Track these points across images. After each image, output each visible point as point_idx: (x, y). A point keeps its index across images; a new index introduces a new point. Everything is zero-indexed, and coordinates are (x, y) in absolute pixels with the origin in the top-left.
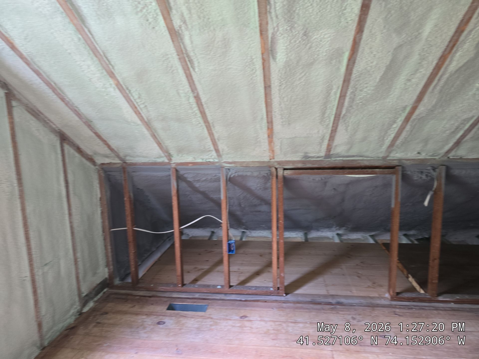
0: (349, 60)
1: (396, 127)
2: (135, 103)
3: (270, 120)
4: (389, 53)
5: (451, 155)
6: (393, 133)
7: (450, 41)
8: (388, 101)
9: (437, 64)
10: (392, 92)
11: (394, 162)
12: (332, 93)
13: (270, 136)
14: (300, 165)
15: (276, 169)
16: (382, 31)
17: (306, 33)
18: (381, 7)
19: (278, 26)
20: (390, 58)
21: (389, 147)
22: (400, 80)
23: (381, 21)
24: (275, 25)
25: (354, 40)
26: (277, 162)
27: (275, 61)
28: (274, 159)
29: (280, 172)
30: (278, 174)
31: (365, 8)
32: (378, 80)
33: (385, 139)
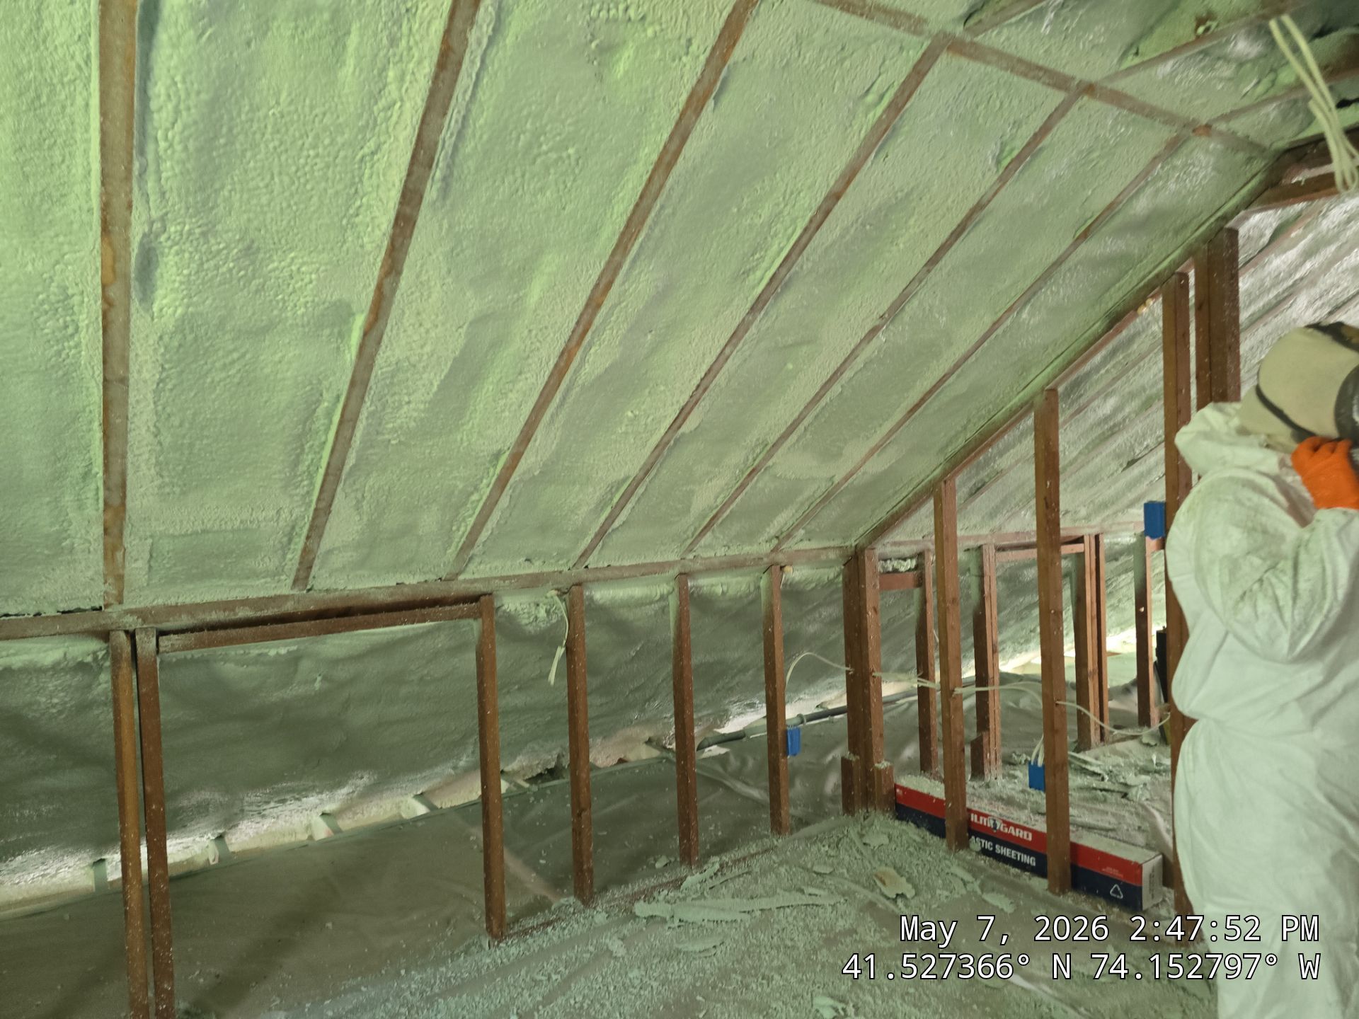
0: (366, 334)
1: (478, 502)
3: (116, 478)
4: (460, 330)
5: (592, 561)
6: (470, 516)
7: (578, 323)
8: (459, 439)
9: (556, 365)
10: (467, 418)
11: (476, 585)
12: (320, 411)
13: (115, 531)
14: (214, 616)
15: (131, 635)
16: (444, 279)
17: (249, 251)
18: (441, 229)
19: (163, 219)
20: (462, 341)
21: (462, 548)
22: (484, 391)
23: (441, 258)
24: (155, 214)
25: (379, 288)
26: (132, 612)
27: (149, 309)
28: (121, 602)
29: (147, 644)
30: (139, 650)
31: (404, 223)
32: (435, 389)
33: (454, 528)
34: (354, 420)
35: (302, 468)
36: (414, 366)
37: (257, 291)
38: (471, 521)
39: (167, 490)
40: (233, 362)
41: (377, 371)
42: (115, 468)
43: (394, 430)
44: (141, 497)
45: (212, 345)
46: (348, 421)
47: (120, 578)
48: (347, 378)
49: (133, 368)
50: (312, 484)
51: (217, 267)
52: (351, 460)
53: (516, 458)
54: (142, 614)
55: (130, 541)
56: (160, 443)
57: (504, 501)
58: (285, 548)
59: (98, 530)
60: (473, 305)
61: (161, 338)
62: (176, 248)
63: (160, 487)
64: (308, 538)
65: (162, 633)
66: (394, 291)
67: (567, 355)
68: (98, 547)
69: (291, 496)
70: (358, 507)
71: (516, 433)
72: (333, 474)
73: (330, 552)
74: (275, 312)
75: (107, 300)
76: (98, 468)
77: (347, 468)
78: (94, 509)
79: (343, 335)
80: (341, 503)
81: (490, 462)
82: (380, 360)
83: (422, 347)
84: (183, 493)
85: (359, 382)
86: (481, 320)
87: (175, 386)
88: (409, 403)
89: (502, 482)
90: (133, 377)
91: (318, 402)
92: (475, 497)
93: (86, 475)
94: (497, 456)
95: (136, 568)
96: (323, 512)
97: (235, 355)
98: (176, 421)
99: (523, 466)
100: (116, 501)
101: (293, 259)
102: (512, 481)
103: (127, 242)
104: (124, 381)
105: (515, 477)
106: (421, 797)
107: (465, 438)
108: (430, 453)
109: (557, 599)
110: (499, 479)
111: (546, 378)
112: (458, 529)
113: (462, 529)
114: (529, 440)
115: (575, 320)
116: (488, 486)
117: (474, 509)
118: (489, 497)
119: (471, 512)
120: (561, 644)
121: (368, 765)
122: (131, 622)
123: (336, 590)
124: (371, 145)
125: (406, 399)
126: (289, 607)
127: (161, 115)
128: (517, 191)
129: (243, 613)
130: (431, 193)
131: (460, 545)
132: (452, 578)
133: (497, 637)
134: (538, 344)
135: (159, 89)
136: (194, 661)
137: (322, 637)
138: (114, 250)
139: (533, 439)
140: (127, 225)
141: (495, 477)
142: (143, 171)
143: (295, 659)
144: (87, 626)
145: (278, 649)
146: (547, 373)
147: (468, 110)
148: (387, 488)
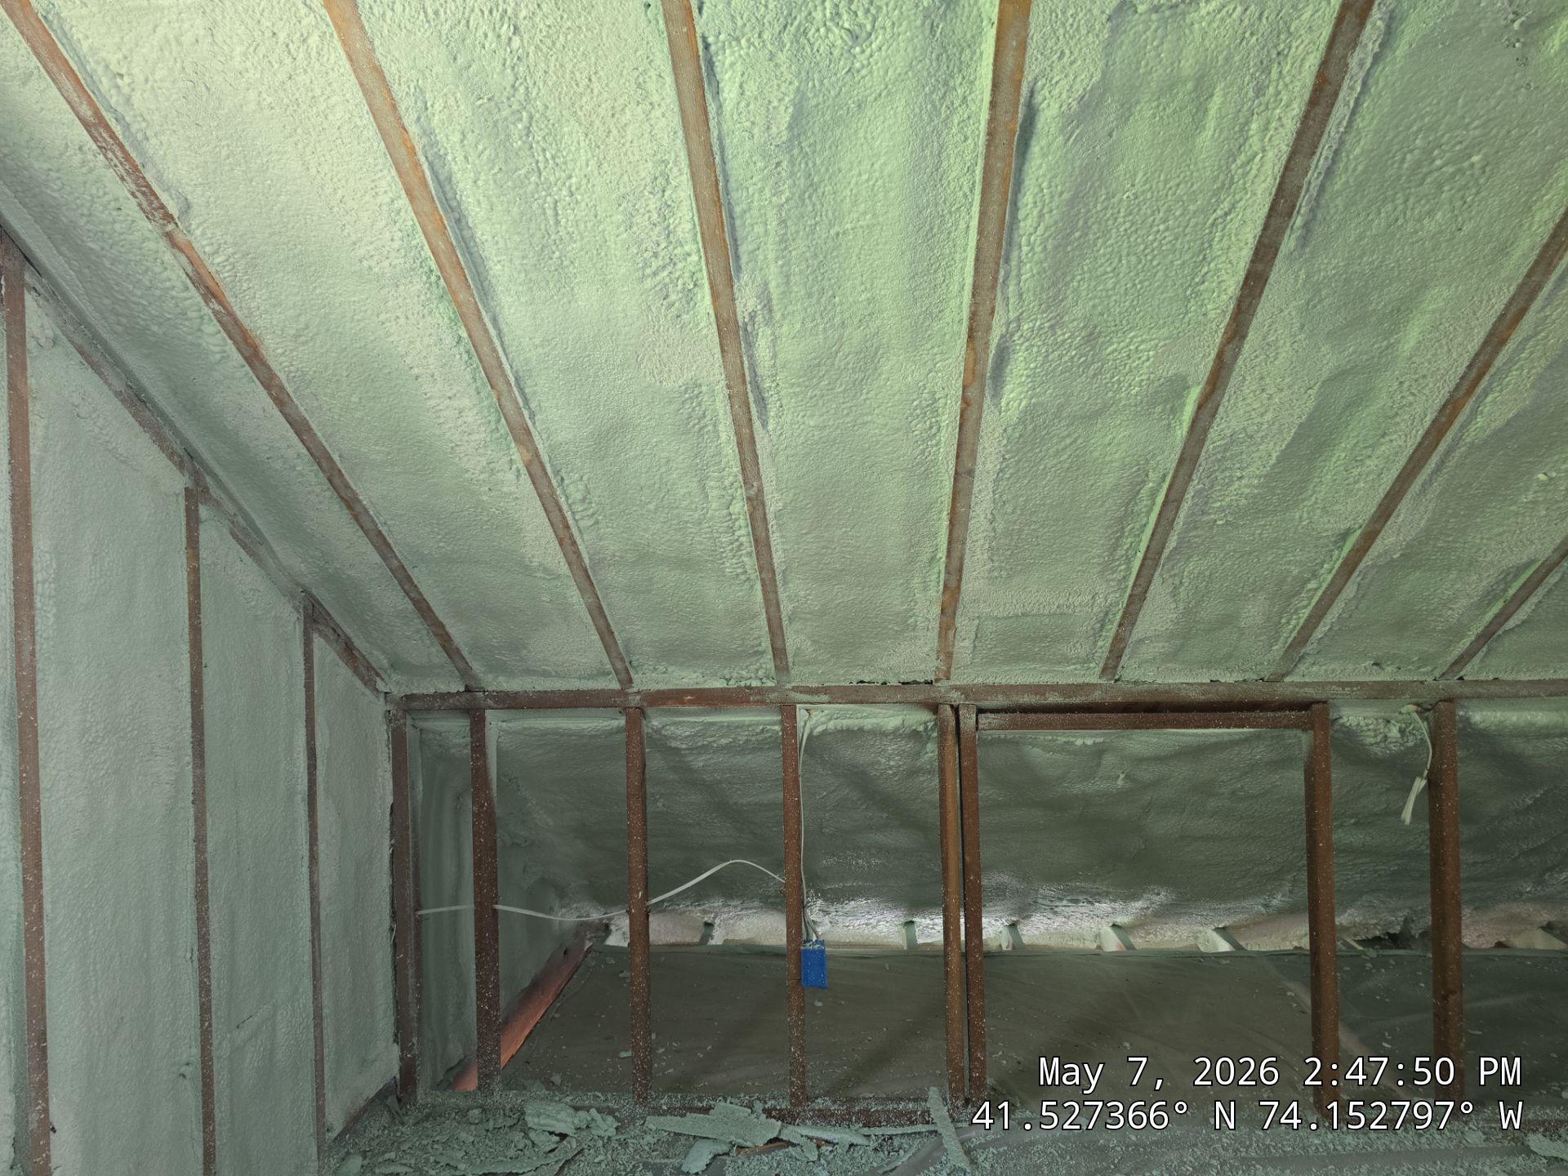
0: (1200, 407)
1: (1316, 590)
2: (568, 515)
3: (955, 563)
4: (1310, 391)
5: (1470, 671)
6: (1305, 607)
7: (1470, 367)
8: (1297, 515)
9: (1434, 422)
10: (1310, 492)
11: (1306, 689)
12: (1144, 492)
13: (949, 611)
14: (1027, 699)
15: (956, 710)
16: (1295, 336)
17: (1091, 338)
18: (1296, 281)
19: (1018, 319)
20: (1311, 404)
21: (1291, 645)
22: (1334, 459)
23: (1294, 313)
24: (1012, 315)
25: (1220, 356)
26: (957, 688)
27: (997, 405)
28: (948, 679)
29: (968, 720)
30: (962, 725)
31: (1255, 282)
32: (1273, 461)
33: (1283, 621)
34: (1179, 501)
35: (1121, 552)
36: (1251, 437)
37: (1095, 375)
38: (1305, 613)
39: (996, 574)
40: (1066, 447)
41: (1209, 446)
42: (956, 554)
43: (1222, 509)
44: (974, 582)
45: (1048, 433)
46: (1172, 502)
47: (949, 655)
48: (1175, 457)
49: (980, 460)
50: (1129, 568)
51: (1060, 357)
52: (1172, 543)
53: (1370, 537)
54: (964, 690)
55: (961, 622)
56: (994, 530)
57: (1350, 591)
58: (1097, 634)
59: (936, 610)
60: (1329, 360)
61: (1005, 430)
62: (1027, 344)
63: (990, 571)
64: (1120, 625)
65: (980, 711)
66: (1235, 357)
67: (1450, 409)
68: (935, 625)
69: (1108, 581)
70: (1174, 594)
71: (1372, 508)
72: (1152, 559)
73: (1141, 641)
74: (1110, 394)
75: (966, 401)
76: (942, 554)
77: (1166, 552)
78: (935, 591)
79: (1175, 411)
80: (1158, 590)
81: (1336, 542)
82: (1213, 434)
83: (1262, 415)
84: (1009, 577)
85: (1188, 460)
86: (1339, 376)
87: (1012, 474)
88: (1240, 478)
89: (1349, 567)
90: (979, 468)
91: (1144, 482)
92: (1312, 585)
93: (932, 560)
94: (1345, 535)
95: (963, 646)
96: (1137, 598)
97: (1068, 441)
98: (1009, 508)
99: (1377, 547)
100: (953, 584)
101: (1132, 338)
102: (1362, 565)
103: (987, 343)
104: (971, 472)
105: (1367, 561)
106: (1223, 931)
107: (1305, 515)
108: (1260, 534)
109: (1415, 715)
110: (1344, 564)
111: (1419, 439)
112: (1288, 623)
113: (1293, 622)
114: (1389, 516)
115: (1466, 364)
116: (1330, 571)
117: (1310, 599)
118: (1330, 585)
119: (1305, 603)
120: (1421, 775)
121: (1167, 882)
122: (956, 697)
123: (1144, 682)
124: (1226, 206)
125: (1239, 474)
126: (1096, 696)
127: (1026, 224)
128: (1397, 220)
129: (1053, 699)
130: (1288, 243)
131: (1289, 641)
132: (1278, 678)
133: (1333, 755)
134: (1411, 398)
135: (1027, 198)
136: (1006, 741)
137: (1129, 732)
138: (975, 354)
139: (1394, 514)
140: (989, 328)
141: (1341, 561)
142: (1006, 278)
143: (1099, 752)
144: (921, 697)
145: (1084, 739)
146: (1421, 432)
147: (1342, 142)
148: (1207, 573)
